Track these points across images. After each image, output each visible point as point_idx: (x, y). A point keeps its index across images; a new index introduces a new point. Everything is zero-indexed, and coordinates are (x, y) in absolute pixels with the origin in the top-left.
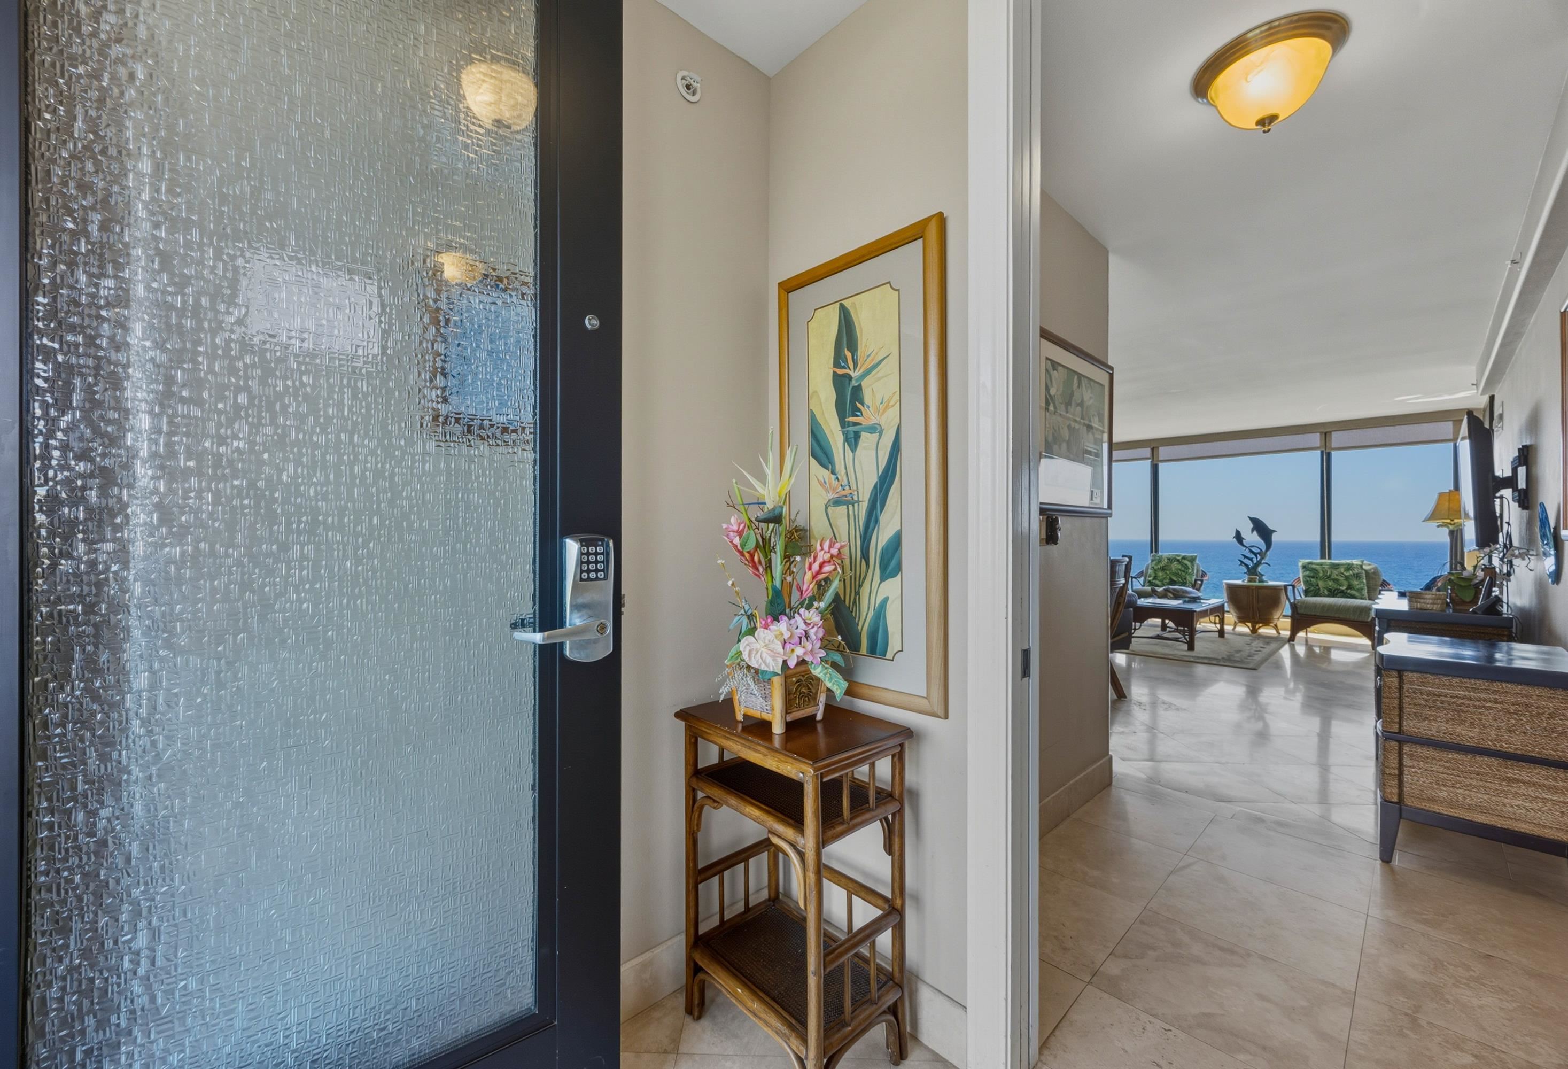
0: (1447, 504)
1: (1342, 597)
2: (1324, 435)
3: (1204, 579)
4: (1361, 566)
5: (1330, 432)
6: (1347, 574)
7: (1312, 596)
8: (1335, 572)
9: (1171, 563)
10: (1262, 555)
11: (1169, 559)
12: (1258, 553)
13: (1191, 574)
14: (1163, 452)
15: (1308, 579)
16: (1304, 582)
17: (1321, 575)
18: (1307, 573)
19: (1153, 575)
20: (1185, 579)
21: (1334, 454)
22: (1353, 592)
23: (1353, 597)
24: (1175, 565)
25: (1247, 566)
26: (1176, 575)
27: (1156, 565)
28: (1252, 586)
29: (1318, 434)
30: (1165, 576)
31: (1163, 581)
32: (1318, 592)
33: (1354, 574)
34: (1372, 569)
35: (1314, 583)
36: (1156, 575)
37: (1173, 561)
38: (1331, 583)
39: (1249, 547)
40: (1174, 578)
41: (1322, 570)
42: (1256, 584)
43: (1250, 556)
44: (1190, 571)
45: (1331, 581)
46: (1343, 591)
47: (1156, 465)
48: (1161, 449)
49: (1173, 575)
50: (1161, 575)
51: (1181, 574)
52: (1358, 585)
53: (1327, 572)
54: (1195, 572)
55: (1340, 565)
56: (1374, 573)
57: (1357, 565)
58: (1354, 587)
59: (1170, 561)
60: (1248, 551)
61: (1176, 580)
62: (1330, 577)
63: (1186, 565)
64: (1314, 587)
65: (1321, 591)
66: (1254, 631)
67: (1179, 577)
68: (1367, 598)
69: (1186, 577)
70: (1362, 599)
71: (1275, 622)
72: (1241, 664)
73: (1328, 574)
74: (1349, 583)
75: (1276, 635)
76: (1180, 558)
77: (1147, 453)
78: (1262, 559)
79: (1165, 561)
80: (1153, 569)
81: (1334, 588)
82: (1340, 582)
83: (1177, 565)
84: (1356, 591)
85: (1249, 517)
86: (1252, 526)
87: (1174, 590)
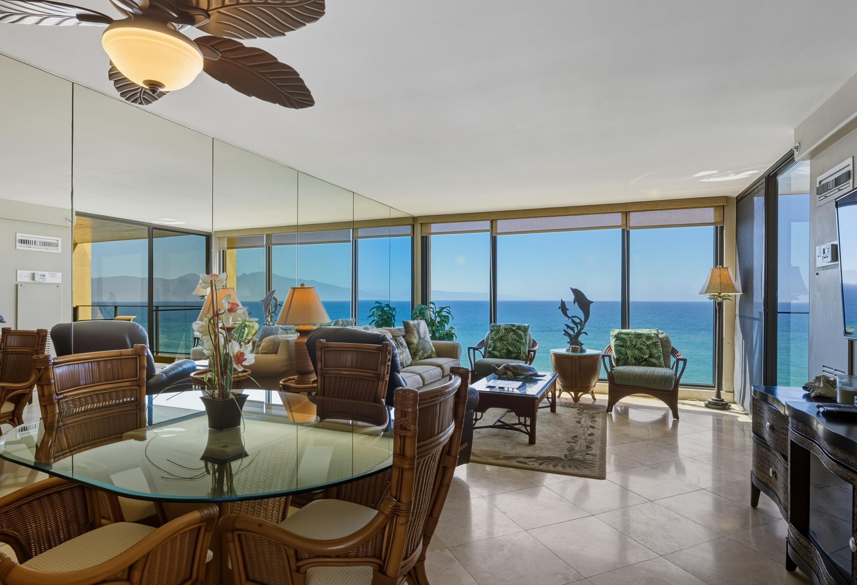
0: (719, 278)
1: (645, 365)
2: (624, 214)
3: (536, 348)
4: (657, 335)
5: (630, 212)
6: (648, 343)
7: (622, 365)
8: (639, 342)
9: (508, 333)
10: (582, 324)
11: (506, 329)
12: (579, 323)
13: (524, 344)
14: (502, 225)
15: (619, 348)
16: (615, 351)
17: (629, 344)
18: (618, 342)
19: (493, 345)
20: (520, 349)
21: (631, 231)
22: (654, 360)
23: (654, 365)
24: (511, 335)
25: (569, 335)
26: (512, 345)
27: (495, 335)
28: (576, 356)
29: (621, 214)
30: (502, 346)
31: (500, 352)
32: (627, 361)
33: (653, 343)
34: (664, 337)
35: (624, 352)
36: (495, 345)
37: (509, 330)
38: (636, 352)
39: (572, 317)
40: (510, 348)
41: (629, 339)
42: (578, 353)
43: (572, 325)
44: (524, 341)
45: (636, 350)
46: (646, 359)
47: (495, 237)
48: (499, 222)
49: (510, 345)
50: (499, 345)
51: (516, 344)
52: (657, 353)
53: (633, 341)
54: (528, 343)
55: (643, 334)
56: (666, 341)
57: (654, 334)
58: (654, 356)
59: (506, 331)
60: (571, 322)
61: (512, 350)
62: (635, 346)
63: (520, 335)
64: (624, 356)
65: (630, 360)
66: (576, 399)
67: (515, 348)
68: (664, 366)
69: (521, 348)
70: (660, 366)
71: (592, 389)
72: (586, 469)
73: (634, 343)
74: (650, 351)
75: (592, 402)
76: (515, 328)
77: (487, 225)
78: (582, 329)
79: (502, 330)
80: (492, 339)
81: (639, 356)
82: (643, 351)
83: (513, 336)
84: (656, 359)
85: (571, 289)
86: (574, 297)
87: (513, 367)
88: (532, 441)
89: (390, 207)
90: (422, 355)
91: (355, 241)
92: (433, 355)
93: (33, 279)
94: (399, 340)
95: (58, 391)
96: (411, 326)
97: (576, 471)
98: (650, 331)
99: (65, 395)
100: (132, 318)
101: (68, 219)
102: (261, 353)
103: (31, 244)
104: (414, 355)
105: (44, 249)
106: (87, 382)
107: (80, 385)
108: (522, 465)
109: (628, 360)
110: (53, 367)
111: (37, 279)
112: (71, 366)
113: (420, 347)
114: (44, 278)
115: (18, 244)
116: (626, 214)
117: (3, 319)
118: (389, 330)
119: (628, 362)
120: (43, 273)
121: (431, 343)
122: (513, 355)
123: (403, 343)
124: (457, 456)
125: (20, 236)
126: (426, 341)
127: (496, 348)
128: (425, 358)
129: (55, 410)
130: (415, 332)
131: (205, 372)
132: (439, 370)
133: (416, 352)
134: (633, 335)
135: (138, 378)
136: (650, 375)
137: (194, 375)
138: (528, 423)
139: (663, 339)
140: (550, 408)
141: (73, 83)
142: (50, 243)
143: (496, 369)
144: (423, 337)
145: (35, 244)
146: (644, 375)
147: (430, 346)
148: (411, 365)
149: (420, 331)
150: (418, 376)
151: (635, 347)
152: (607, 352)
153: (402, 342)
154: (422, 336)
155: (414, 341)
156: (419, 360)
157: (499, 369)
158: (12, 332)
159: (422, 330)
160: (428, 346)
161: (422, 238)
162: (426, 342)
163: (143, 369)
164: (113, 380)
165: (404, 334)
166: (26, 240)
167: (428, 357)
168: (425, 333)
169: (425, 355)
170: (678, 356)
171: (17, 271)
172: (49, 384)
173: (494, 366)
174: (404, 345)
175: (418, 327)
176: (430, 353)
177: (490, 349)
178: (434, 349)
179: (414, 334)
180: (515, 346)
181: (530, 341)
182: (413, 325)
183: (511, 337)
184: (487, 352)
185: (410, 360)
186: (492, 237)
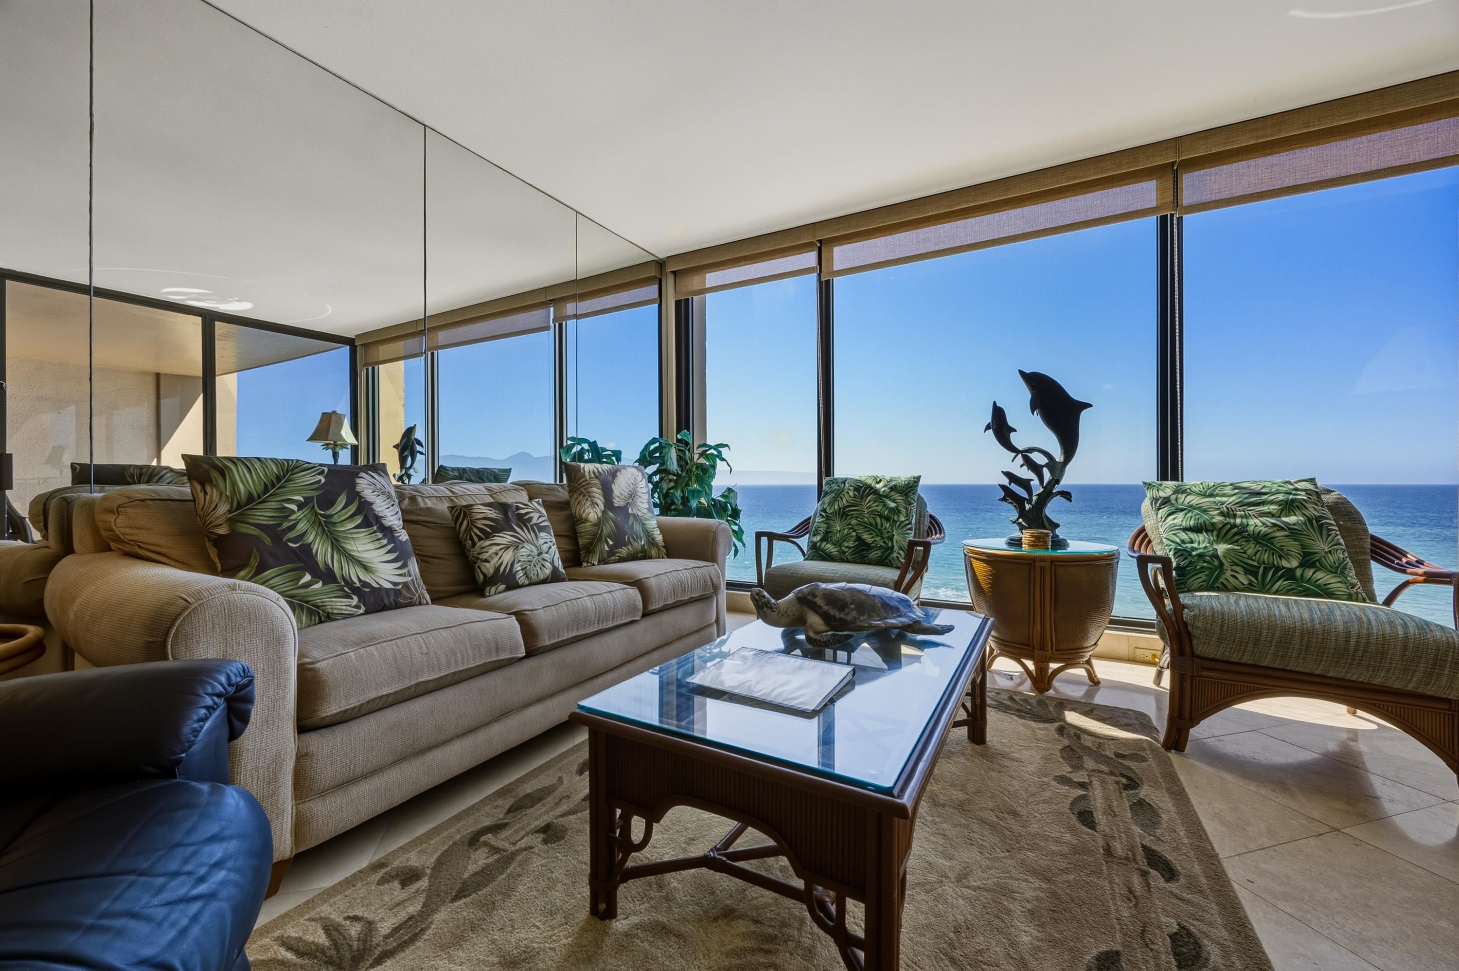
1: (1289, 592)
4: (1318, 496)
6: (1291, 520)
7: (1203, 589)
8: (1255, 515)
9: (862, 498)
10: (1055, 469)
11: (857, 489)
12: (1045, 467)
13: (903, 527)
14: (841, 253)
19: (823, 528)
20: (891, 539)
21: (1188, 218)
22: (1322, 577)
23: (1326, 592)
24: (869, 503)
25: (1018, 502)
26: (873, 528)
27: (831, 503)
28: (1042, 559)
30: (846, 531)
31: (840, 546)
32: (1218, 577)
33: (1310, 521)
36: (828, 528)
37: (864, 492)
38: (1251, 548)
39: (1026, 451)
40: (866, 536)
41: (1217, 510)
42: (1048, 550)
43: (1025, 473)
44: (902, 519)
45: (1248, 541)
46: (1292, 571)
47: (828, 282)
48: (833, 248)
49: (866, 527)
50: (839, 528)
51: (882, 525)
52: (1328, 553)
53: (1234, 516)
54: (913, 522)
56: (1348, 516)
57: (1306, 491)
58: (1318, 562)
59: (859, 493)
60: (1022, 462)
61: (870, 541)
62: (1244, 531)
63: (893, 502)
65: (1228, 574)
67: (877, 535)
68: (1364, 596)
69: (893, 535)
70: (1351, 598)
73: (1238, 521)
74: (1303, 546)
77: (809, 259)
78: (1056, 481)
79: (848, 493)
80: (824, 514)
81: (1264, 563)
82: (1278, 545)
83: (874, 505)
84: (1333, 573)
85: (1022, 373)
86: (1030, 396)
87: (831, 597)
92: (654, 552)
94: (519, 509)
96: (583, 476)
104: (577, 552)
113: (607, 529)
119: (1221, 580)
121: (653, 522)
122: (874, 554)
123: (531, 519)
126: (636, 517)
127: (830, 535)
128: (622, 560)
130: (598, 492)
132: (634, 593)
133: (591, 544)
139: (1336, 508)
140: (967, 727)
144: (622, 504)
147: (646, 531)
148: (555, 578)
149: (611, 489)
153: (528, 513)
154: (618, 502)
155: (588, 513)
156: (595, 565)
157: (777, 606)
159: (620, 488)
160: (637, 528)
161: (678, 303)
162: (631, 519)
165: (567, 495)
167: (634, 557)
168: (633, 495)
169: (624, 551)
170: (1411, 565)
174: (534, 521)
175: (610, 478)
176: (643, 546)
177: (819, 538)
178: (659, 537)
179: (590, 496)
180: (880, 530)
181: (922, 519)
182: (594, 472)
183: (870, 507)
184: (811, 545)
185: (548, 565)
186: (820, 282)
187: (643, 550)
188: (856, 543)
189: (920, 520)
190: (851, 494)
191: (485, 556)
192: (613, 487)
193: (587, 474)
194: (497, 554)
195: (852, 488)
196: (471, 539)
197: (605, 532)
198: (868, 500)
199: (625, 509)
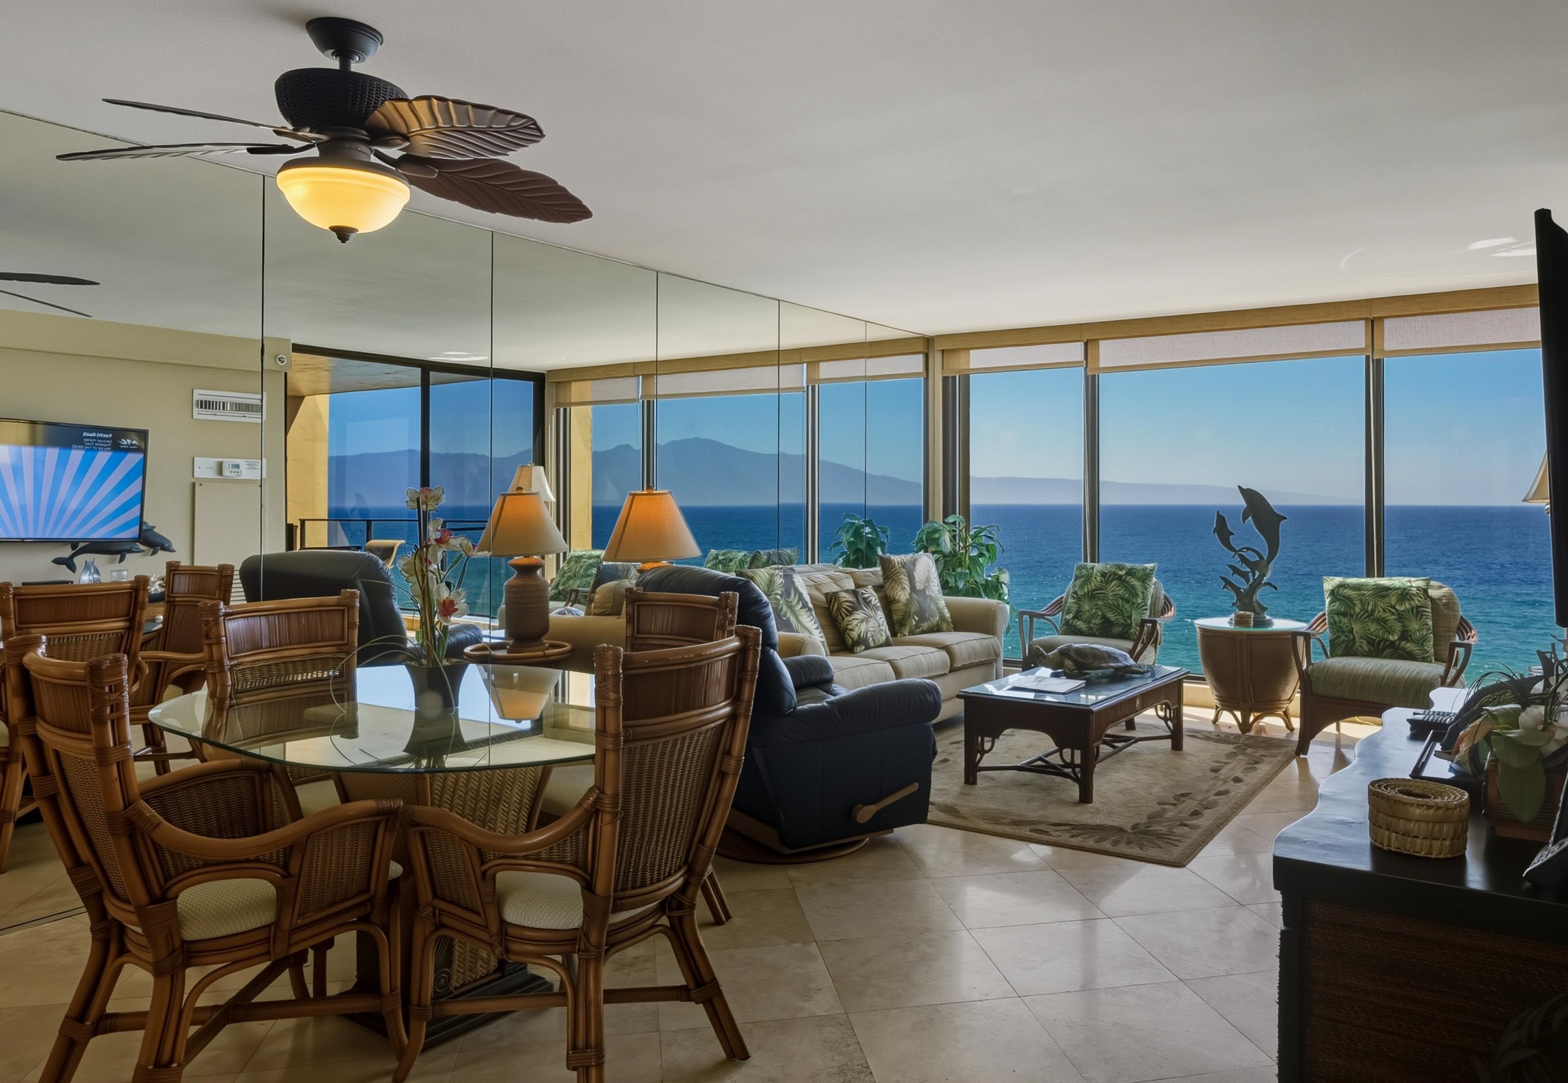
2: (1370, 323)
4: (1425, 591)
5: (1381, 319)
6: (1401, 608)
7: (1343, 655)
8: (1381, 604)
9: (1108, 582)
10: (1263, 565)
11: (1104, 575)
12: (1256, 563)
14: (1109, 351)
15: (1336, 618)
16: (1330, 626)
17: (1358, 610)
18: (1337, 605)
19: (1074, 609)
20: (1130, 617)
21: (1388, 363)
22: (1409, 646)
23: (1410, 656)
24: (1114, 588)
25: (1236, 589)
26: (1116, 608)
27: (1082, 587)
28: (1243, 633)
29: (1363, 322)
30: (1094, 611)
31: (1089, 623)
32: (1352, 646)
33: (1412, 608)
34: (1443, 596)
35: (1347, 626)
36: (1079, 608)
37: (1109, 577)
38: (1373, 627)
39: (1241, 550)
40: (1110, 615)
41: (1360, 600)
42: (1249, 627)
43: (1242, 568)
44: (1139, 601)
45: (1373, 622)
46: (1393, 643)
47: (1094, 376)
48: (1102, 344)
49: (1110, 608)
50: (1088, 609)
51: (1123, 606)
52: (1418, 630)
53: (1369, 604)
54: (1149, 603)
55: (1391, 589)
56: (1446, 605)
57: (1418, 588)
58: (1410, 635)
59: (1105, 578)
60: (1239, 560)
61: (1113, 619)
62: (1372, 615)
63: (1133, 587)
64: (1346, 636)
65: (1358, 644)
66: (1245, 726)
67: (1119, 614)
68: (1433, 658)
69: (1132, 614)
70: (1424, 660)
71: (1286, 706)
72: (1160, 849)
73: (1370, 608)
74: (1404, 626)
75: (1285, 735)
76: (1124, 572)
77: (1074, 351)
78: (1262, 575)
79: (1095, 578)
80: (1075, 596)
81: (1379, 637)
82: (1389, 625)
83: (1118, 589)
84: (1415, 643)
85: (1240, 488)
86: (1245, 506)
87: (1079, 651)
88: (1086, 797)
89: (866, 321)
90: (916, 625)
91: (813, 388)
92: (944, 626)
93: (220, 472)
94: (863, 594)
95: (232, 654)
96: (894, 566)
97: (1136, 851)
98: (1410, 581)
99: (240, 660)
100: (395, 544)
101: (279, 356)
102: (595, 614)
103: (216, 409)
104: (896, 626)
105: (237, 417)
106: (272, 644)
107: (262, 648)
108: (1038, 835)
109: (1354, 643)
110: (224, 619)
111: (226, 472)
112: (250, 619)
113: (914, 608)
114: (238, 470)
115: (196, 410)
116: (1373, 324)
117: (171, 546)
118: (850, 573)
119: (1355, 649)
120: (237, 461)
121: (943, 602)
122: (1116, 630)
123: (871, 601)
124: (742, 757)
125: (199, 395)
126: (931, 597)
127: (1081, 613)
128: (923, 632)
129: (226, 681)
130: (904, 579)
131: (495, 647)
132: (944, 654)
133: (903, 619)
134: (1370, 591)
135: (346, 642)
136: (1386, 677)
137: (471, 651)
138: (1078, 761)
139: (1439, 599)
140: (1170, 740)
141: (264, 176)
142: (249, 404)
143: (1042, 655)
144: (921, 587)
145: (224, 409)
146: (1374, 676)
147: (938, 609)
148: (887, 644)
149: (914, 576)
150: (888, 665)
151: (1372, 617)
152: (1314, 626)
153: (869, 597)
154: (919, 586)
155: (900, 595)
156: (909, 635)
157: (1048, 656)
158: (180, 569)
159: (919, 574)
160: (933, 607)
161: (945, 379)
162: (928, 600)
163: (353, 628)
164: (310, 642)
165: (881, 581)
166: (210, 402)
167: (931, 630)
168: (928, 580)
169: (925, 625)
170: (1469, 638)
171: (193, 458)
172: (219, 643)
173: (1037, 649)
174: (873, 603)
175: (912, 567)
176: (938, 622)
177: (1071, 616)
178: (948, 615)
179: (900, 582)
180: (1121, 610)
181: (1157, 601)
182: (901, 563)
183: (1113, 591)
184: (1063, 622)
185: (883, 633)
186: (1086, 377)
187: (938, 625)
188: (1102, 620)
189: (1155, 602)
190: (1099, 579)
191: (850, 627)
192: (914, 573)
193: (896, 564)
194: (857, 625)
195: (1099, 574)
196: (841, 615)
197: (912, 609)
198: (1112, 585)
199: (923, 591)
